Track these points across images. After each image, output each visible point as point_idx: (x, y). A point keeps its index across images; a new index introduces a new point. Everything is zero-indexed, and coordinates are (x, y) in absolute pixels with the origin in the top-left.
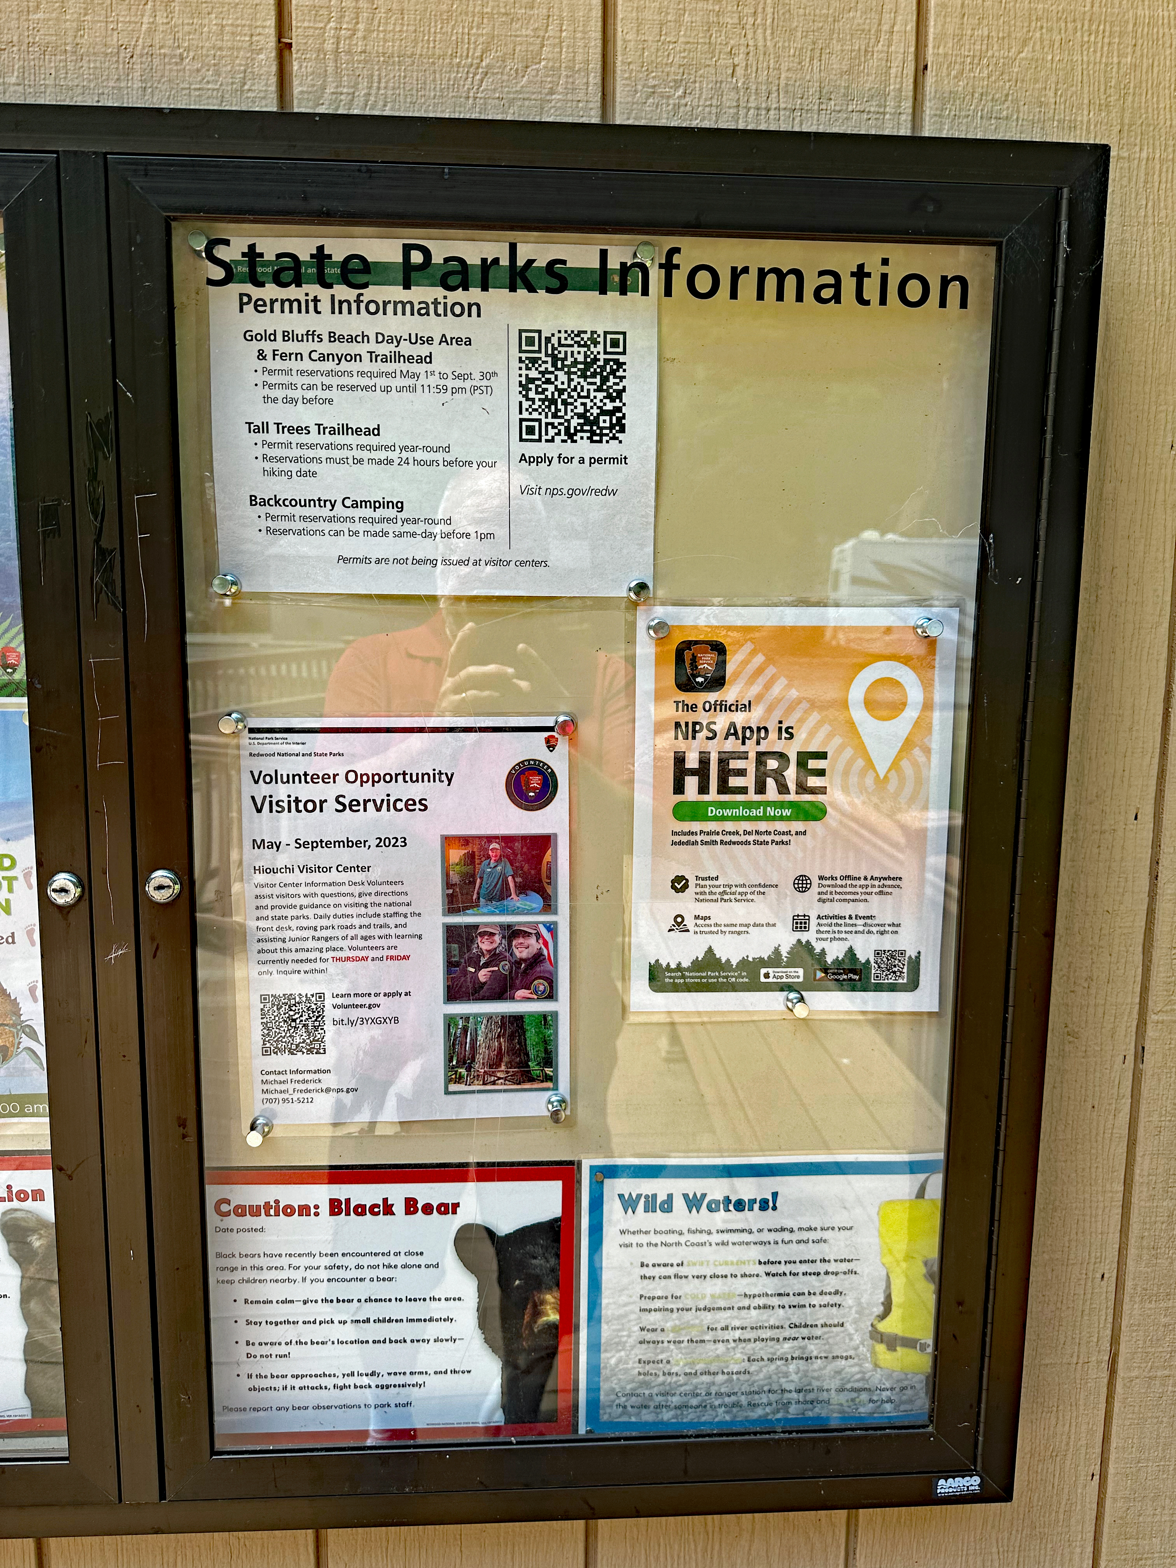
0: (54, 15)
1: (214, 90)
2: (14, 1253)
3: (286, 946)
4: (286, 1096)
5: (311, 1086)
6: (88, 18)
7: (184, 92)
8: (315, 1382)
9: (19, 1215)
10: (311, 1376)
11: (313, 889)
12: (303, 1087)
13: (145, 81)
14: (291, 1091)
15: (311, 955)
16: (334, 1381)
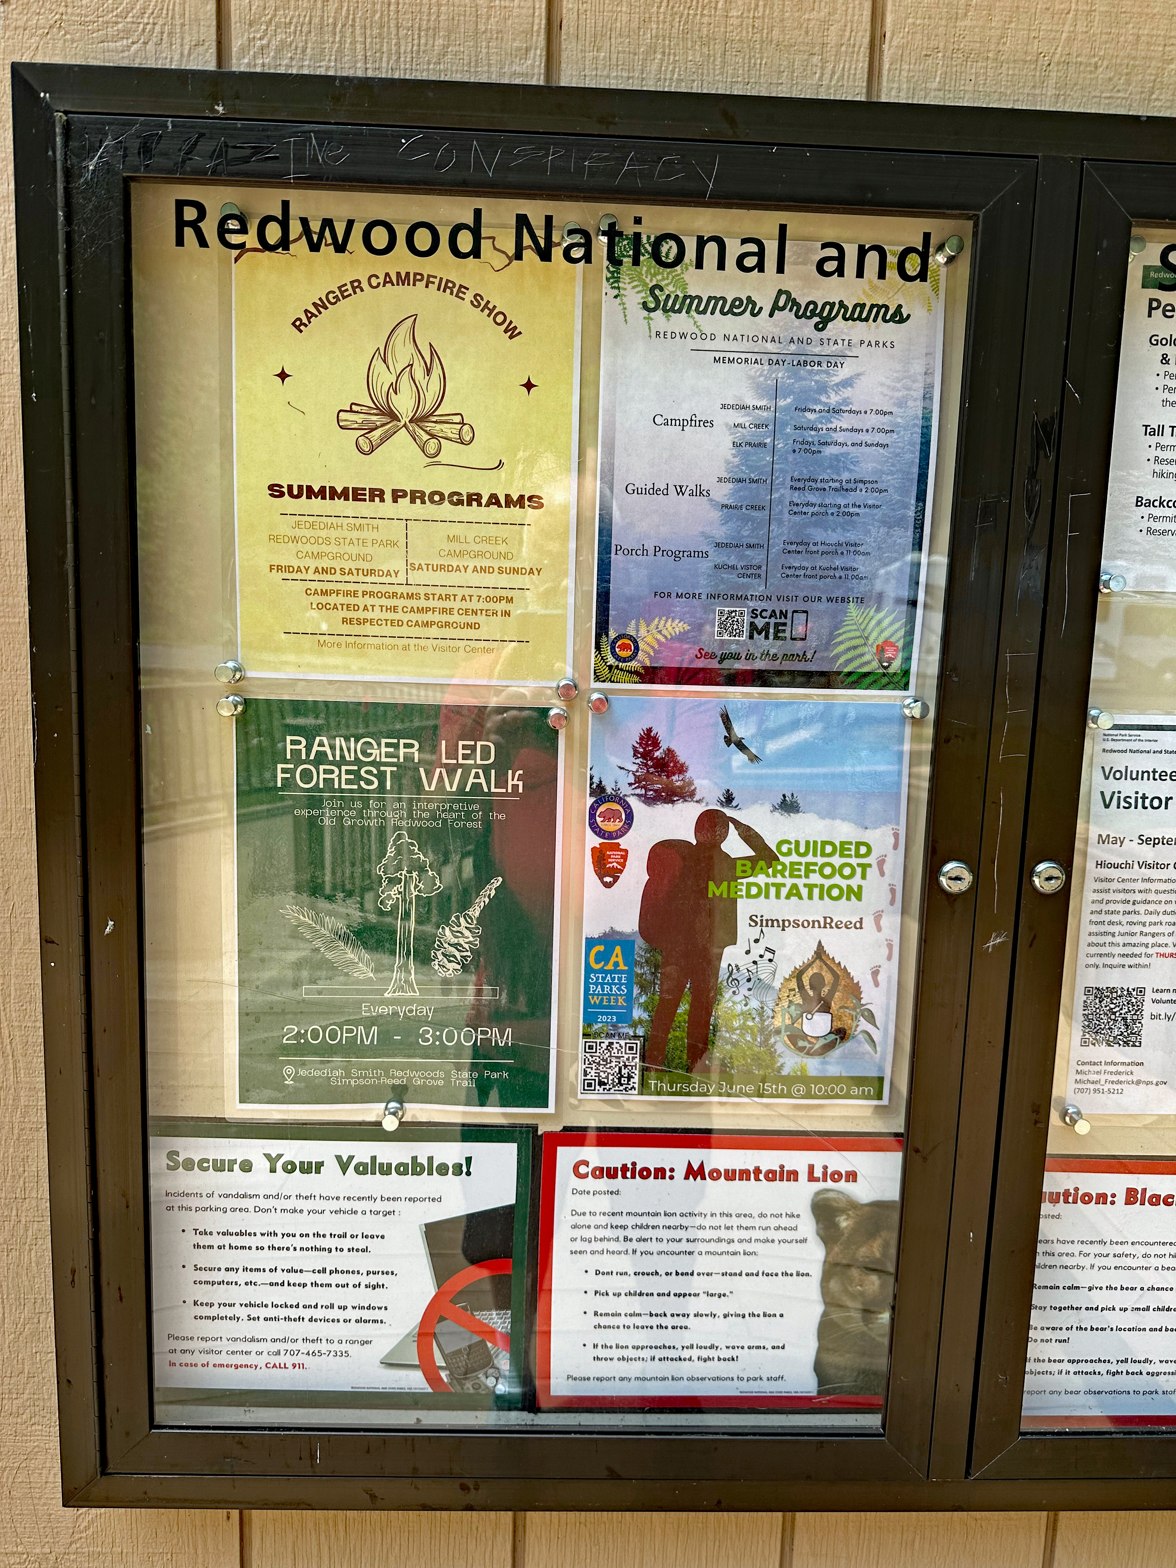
0: (981, 23)
1: (1123, 98)
2: (821, 1232)
3: (1115, 940)
4: (1097, 1086)
5: (1123, 1078)
6: (1013, 25)
7: (1095, 100)
8: (1089, 1367)
9: (831, 1195)
10: (1086, 1361)
11: (1148, 885)
12: (1115, 1078)
13: (1059, 89)
14: (1103, 1082)
15: (1137, 950)
16: (1108, 1366)
